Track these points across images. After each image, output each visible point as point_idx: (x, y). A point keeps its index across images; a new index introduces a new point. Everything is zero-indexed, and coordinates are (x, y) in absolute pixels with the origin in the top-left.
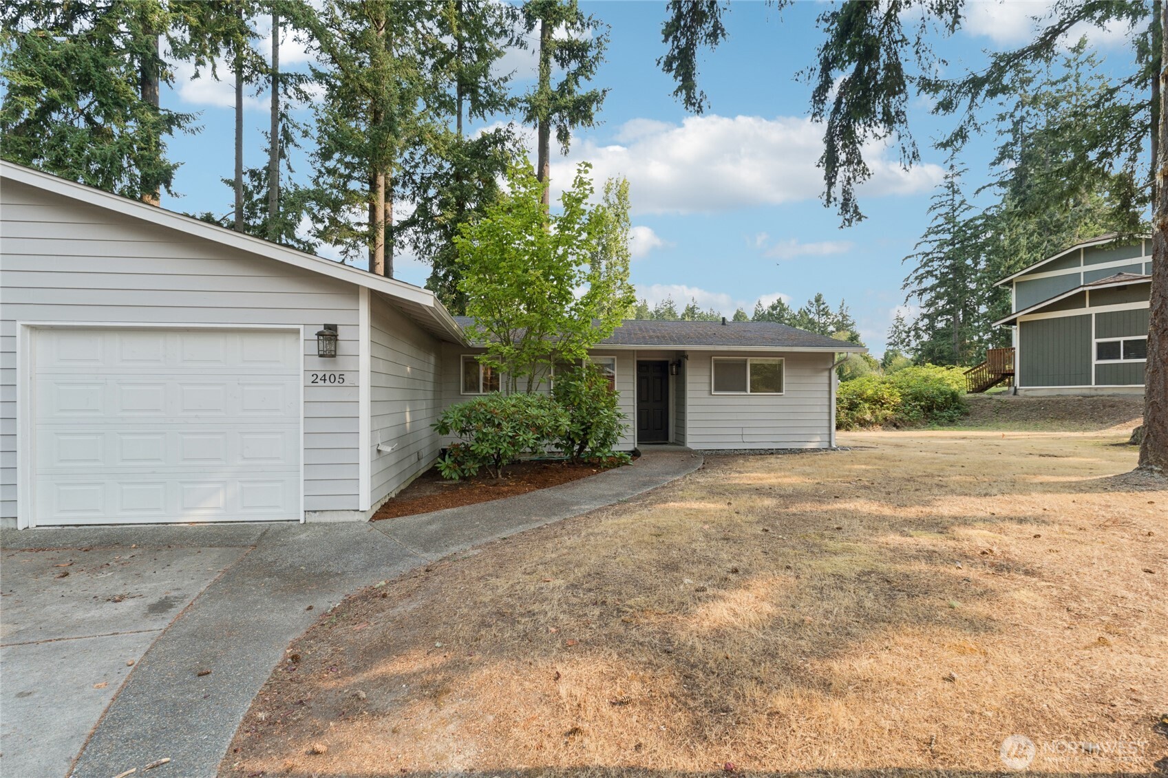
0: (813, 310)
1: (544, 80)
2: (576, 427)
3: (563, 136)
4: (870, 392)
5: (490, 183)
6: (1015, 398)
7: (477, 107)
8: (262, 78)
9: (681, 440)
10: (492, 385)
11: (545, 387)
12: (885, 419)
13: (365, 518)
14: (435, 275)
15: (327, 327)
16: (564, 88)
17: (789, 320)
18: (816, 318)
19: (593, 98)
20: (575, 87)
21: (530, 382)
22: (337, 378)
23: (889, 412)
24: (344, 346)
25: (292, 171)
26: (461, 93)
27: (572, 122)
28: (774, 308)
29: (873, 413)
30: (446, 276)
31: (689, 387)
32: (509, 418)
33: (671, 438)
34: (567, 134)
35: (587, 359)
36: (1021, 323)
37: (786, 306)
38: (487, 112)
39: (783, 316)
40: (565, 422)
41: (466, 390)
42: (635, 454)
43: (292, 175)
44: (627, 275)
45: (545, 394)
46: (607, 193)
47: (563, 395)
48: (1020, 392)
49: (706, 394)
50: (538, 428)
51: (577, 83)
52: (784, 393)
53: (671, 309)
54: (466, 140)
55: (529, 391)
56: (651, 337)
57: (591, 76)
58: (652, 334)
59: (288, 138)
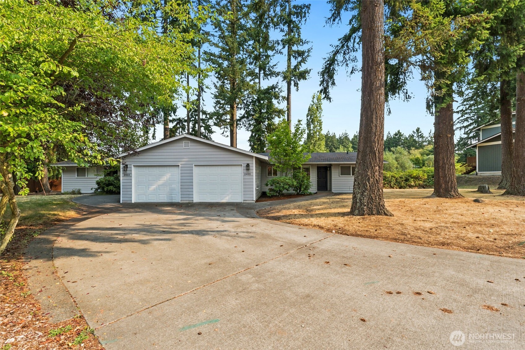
0: (415, 135)
1: (289, 66)
2: (298, 185)
3: (296, 85)
4: (415, 174)
5: (270, 103)
6: (477, 176)
7: (266, 75)
9: (331, 190)
10: (275, 174)
11: (290, 175)
12: (419, 185)
13: (254, 202)
14: (252, 135)
15: (247, 164)
16: (296, 67)
17: (404, 140)
18: (417, 139)
19: (307, 72)
20: (300, 66)
21: (286, 173)
22: (249, 174)
23: (421, 182)
24: (251, 168)
25: (204, 101)
26: (260, 71)
27: (299, 80)
28: (396, 135)
29: (415, 183)
30: (255, 135)
31: (333, 174)
32: (282, 182)
33: (328, 190)
34: (298, 84)
35: (301, 166)
36: (479, 147)
37: (402, 133)
38: (269, 77)
39: (401, 138)
40: (295, 183)
41: (268, 175)
42: (316, 193)
43: (204, 102)
44: (322, 130)
45: (290, 177)
46: (313, 99)
47: (295, 177)
48: (479, 174)
49: (338, 176)
50: (289, 185)
51: (301, 65)
53: (346, 137)
54: (262, 89)
55: (286, 176)
56: (321, 159)
57: (306, 62)
58: (322, 158)
59: (202, 90)
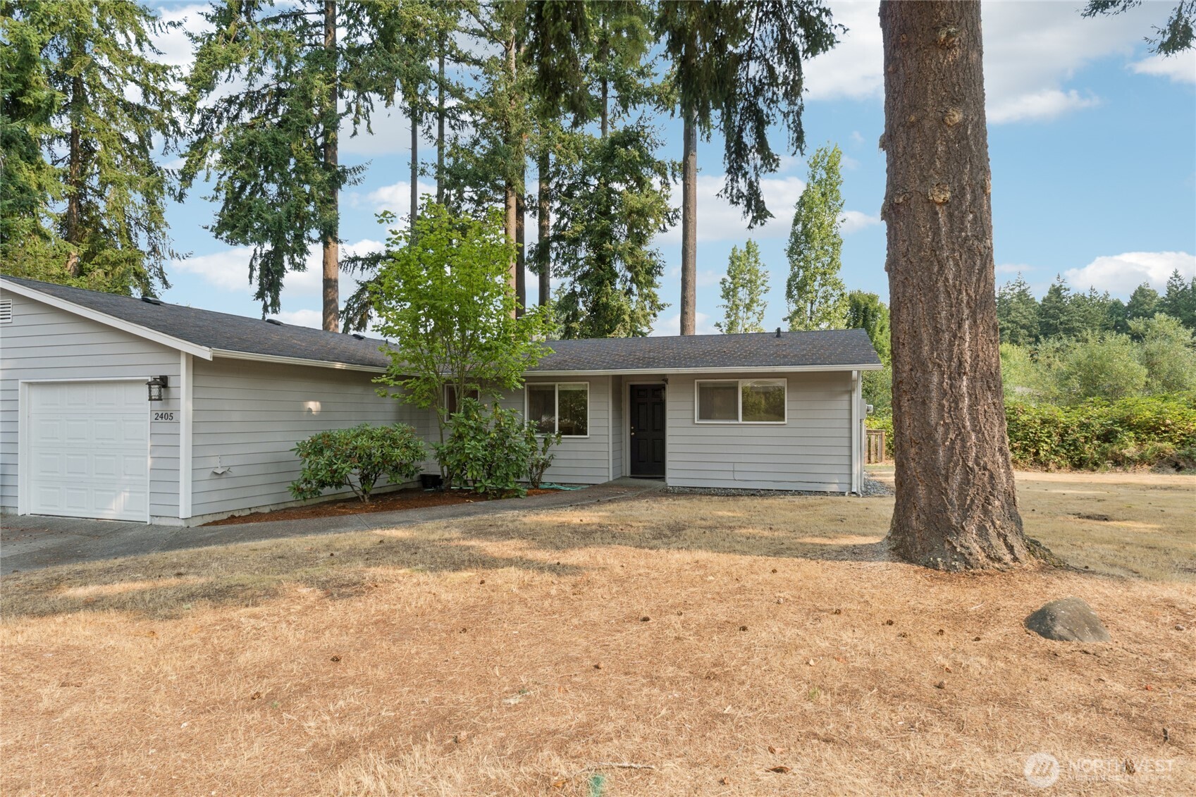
8: (431, 116)
13: (185, 524)
22: (169, 417)
24: (173, 392)
31: (669, 415)
49: (688, 423)
52: (786, 422)
